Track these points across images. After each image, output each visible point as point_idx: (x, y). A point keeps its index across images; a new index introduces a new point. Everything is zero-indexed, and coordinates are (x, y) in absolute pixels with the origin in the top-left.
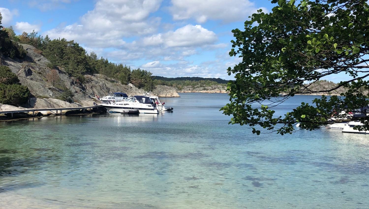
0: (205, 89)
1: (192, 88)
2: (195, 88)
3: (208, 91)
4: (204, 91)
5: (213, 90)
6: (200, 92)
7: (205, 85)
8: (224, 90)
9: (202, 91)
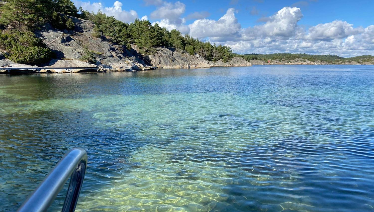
0: (289, 62)
1: (279, 61)
2: (281, 61)
3: (292, 63)
4: (288, 64)
5: (295, 62)
6: (285, 64)
7: (289, 59)
8: (305, 62)
9: (286, 64)
